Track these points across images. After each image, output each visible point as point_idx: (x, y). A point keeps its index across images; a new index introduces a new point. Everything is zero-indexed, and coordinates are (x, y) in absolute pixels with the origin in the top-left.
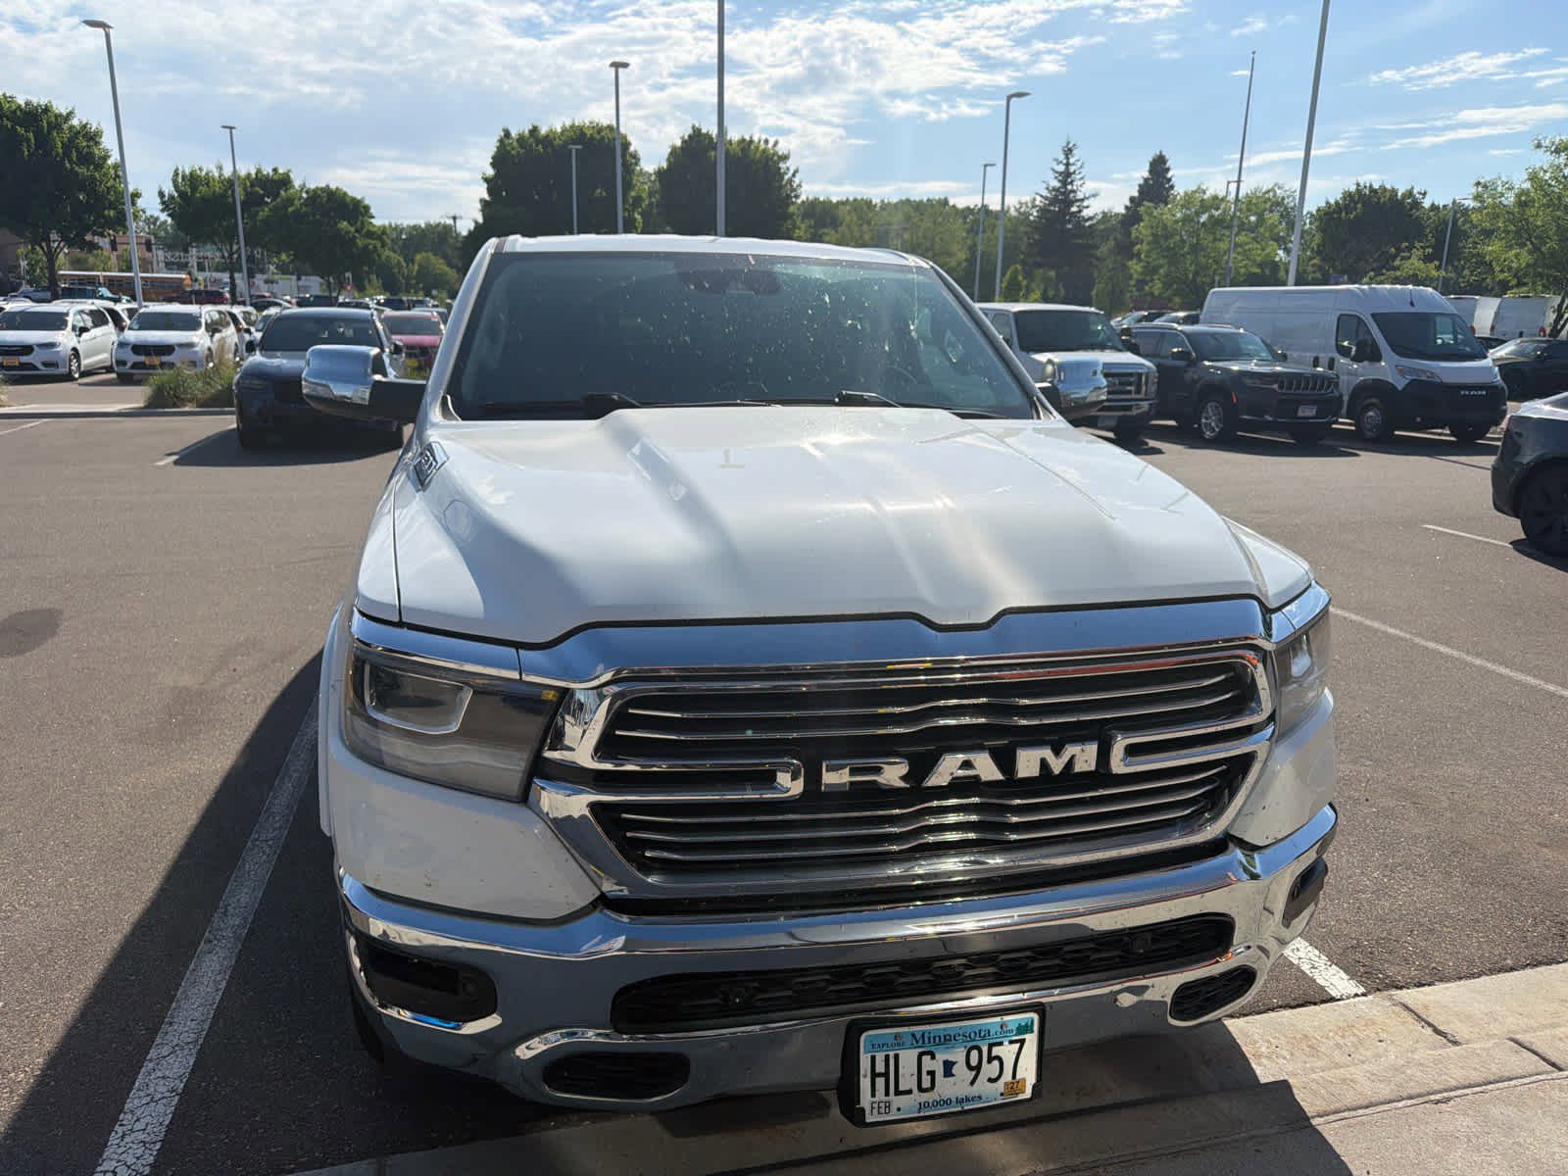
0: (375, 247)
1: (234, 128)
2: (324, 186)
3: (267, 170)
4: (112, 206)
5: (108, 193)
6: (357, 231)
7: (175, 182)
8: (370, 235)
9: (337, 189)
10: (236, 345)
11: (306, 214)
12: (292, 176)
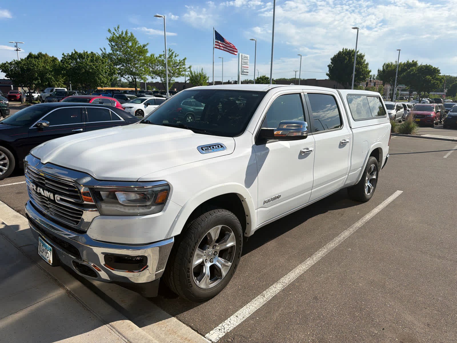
0: (438, 83)
1: (400, 50)
2: (425, 65)
3: (411, 61)
4: (363, 75)
5: (363, 71)
6: (432, 78)
7: (383, 67)
8: (437, 79)
9: (430, 65)
10: (403, 114)
11: (417, 74)
12: (417, 62)
